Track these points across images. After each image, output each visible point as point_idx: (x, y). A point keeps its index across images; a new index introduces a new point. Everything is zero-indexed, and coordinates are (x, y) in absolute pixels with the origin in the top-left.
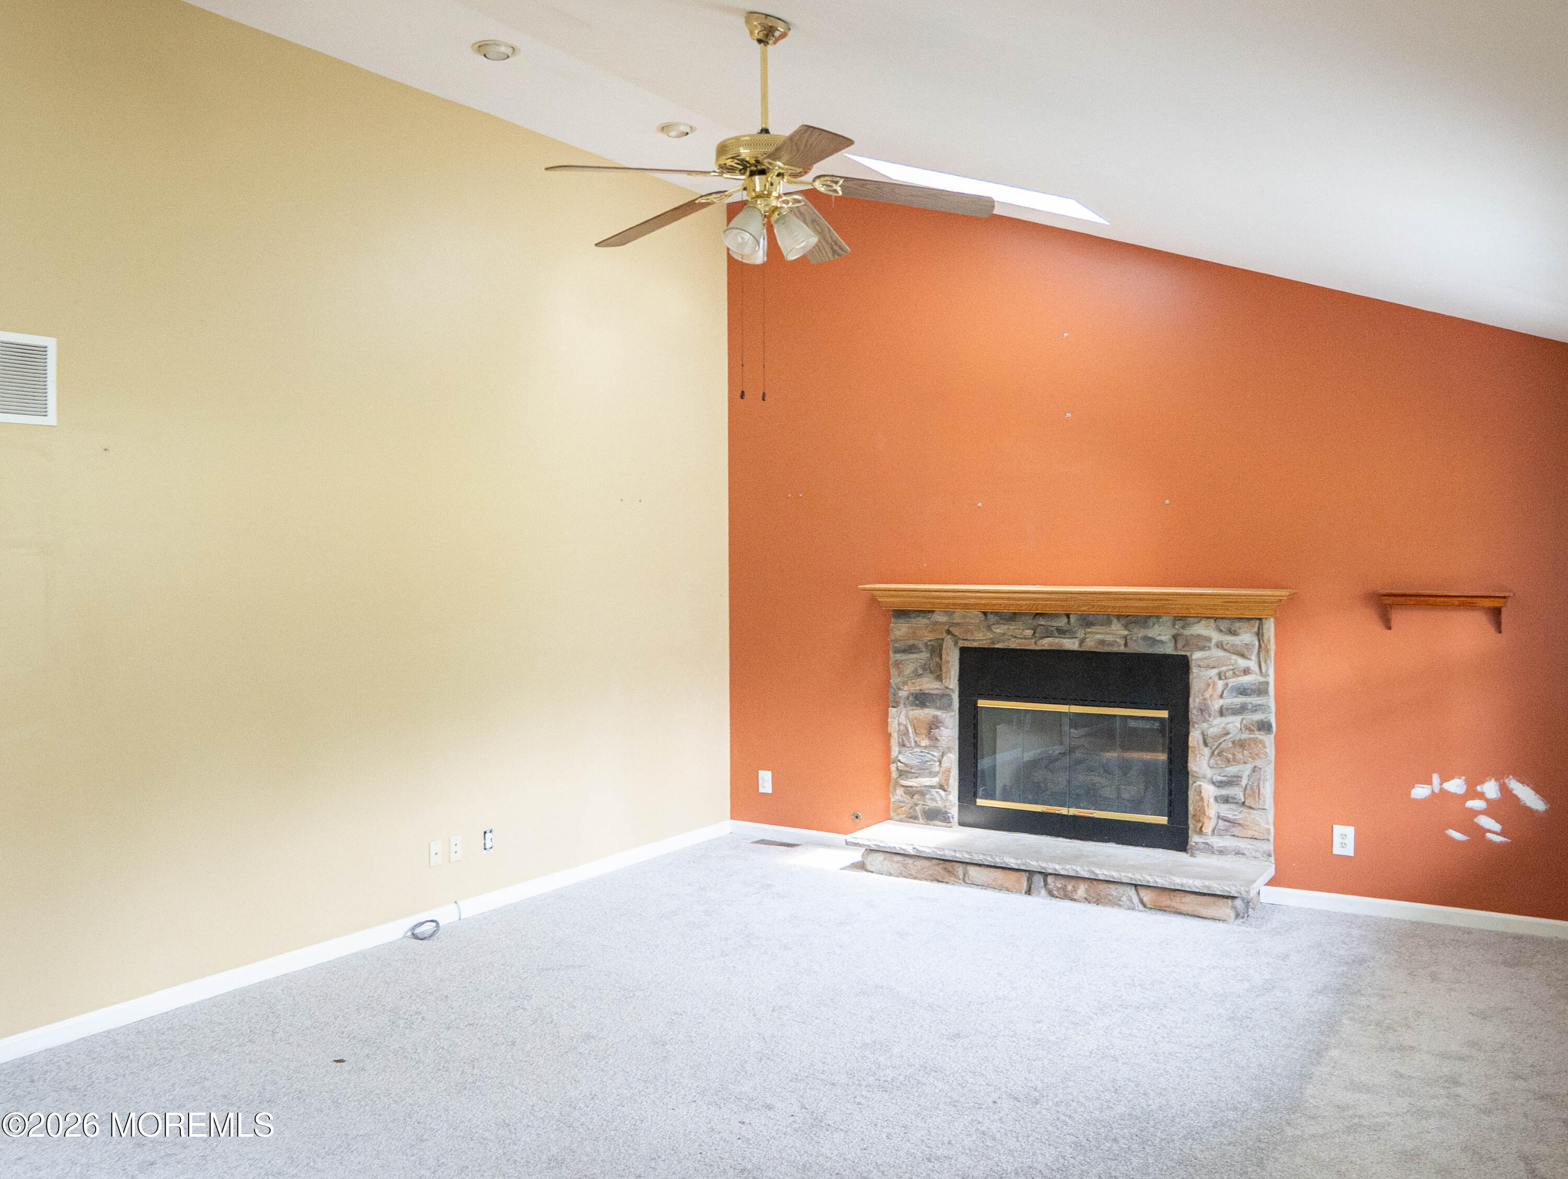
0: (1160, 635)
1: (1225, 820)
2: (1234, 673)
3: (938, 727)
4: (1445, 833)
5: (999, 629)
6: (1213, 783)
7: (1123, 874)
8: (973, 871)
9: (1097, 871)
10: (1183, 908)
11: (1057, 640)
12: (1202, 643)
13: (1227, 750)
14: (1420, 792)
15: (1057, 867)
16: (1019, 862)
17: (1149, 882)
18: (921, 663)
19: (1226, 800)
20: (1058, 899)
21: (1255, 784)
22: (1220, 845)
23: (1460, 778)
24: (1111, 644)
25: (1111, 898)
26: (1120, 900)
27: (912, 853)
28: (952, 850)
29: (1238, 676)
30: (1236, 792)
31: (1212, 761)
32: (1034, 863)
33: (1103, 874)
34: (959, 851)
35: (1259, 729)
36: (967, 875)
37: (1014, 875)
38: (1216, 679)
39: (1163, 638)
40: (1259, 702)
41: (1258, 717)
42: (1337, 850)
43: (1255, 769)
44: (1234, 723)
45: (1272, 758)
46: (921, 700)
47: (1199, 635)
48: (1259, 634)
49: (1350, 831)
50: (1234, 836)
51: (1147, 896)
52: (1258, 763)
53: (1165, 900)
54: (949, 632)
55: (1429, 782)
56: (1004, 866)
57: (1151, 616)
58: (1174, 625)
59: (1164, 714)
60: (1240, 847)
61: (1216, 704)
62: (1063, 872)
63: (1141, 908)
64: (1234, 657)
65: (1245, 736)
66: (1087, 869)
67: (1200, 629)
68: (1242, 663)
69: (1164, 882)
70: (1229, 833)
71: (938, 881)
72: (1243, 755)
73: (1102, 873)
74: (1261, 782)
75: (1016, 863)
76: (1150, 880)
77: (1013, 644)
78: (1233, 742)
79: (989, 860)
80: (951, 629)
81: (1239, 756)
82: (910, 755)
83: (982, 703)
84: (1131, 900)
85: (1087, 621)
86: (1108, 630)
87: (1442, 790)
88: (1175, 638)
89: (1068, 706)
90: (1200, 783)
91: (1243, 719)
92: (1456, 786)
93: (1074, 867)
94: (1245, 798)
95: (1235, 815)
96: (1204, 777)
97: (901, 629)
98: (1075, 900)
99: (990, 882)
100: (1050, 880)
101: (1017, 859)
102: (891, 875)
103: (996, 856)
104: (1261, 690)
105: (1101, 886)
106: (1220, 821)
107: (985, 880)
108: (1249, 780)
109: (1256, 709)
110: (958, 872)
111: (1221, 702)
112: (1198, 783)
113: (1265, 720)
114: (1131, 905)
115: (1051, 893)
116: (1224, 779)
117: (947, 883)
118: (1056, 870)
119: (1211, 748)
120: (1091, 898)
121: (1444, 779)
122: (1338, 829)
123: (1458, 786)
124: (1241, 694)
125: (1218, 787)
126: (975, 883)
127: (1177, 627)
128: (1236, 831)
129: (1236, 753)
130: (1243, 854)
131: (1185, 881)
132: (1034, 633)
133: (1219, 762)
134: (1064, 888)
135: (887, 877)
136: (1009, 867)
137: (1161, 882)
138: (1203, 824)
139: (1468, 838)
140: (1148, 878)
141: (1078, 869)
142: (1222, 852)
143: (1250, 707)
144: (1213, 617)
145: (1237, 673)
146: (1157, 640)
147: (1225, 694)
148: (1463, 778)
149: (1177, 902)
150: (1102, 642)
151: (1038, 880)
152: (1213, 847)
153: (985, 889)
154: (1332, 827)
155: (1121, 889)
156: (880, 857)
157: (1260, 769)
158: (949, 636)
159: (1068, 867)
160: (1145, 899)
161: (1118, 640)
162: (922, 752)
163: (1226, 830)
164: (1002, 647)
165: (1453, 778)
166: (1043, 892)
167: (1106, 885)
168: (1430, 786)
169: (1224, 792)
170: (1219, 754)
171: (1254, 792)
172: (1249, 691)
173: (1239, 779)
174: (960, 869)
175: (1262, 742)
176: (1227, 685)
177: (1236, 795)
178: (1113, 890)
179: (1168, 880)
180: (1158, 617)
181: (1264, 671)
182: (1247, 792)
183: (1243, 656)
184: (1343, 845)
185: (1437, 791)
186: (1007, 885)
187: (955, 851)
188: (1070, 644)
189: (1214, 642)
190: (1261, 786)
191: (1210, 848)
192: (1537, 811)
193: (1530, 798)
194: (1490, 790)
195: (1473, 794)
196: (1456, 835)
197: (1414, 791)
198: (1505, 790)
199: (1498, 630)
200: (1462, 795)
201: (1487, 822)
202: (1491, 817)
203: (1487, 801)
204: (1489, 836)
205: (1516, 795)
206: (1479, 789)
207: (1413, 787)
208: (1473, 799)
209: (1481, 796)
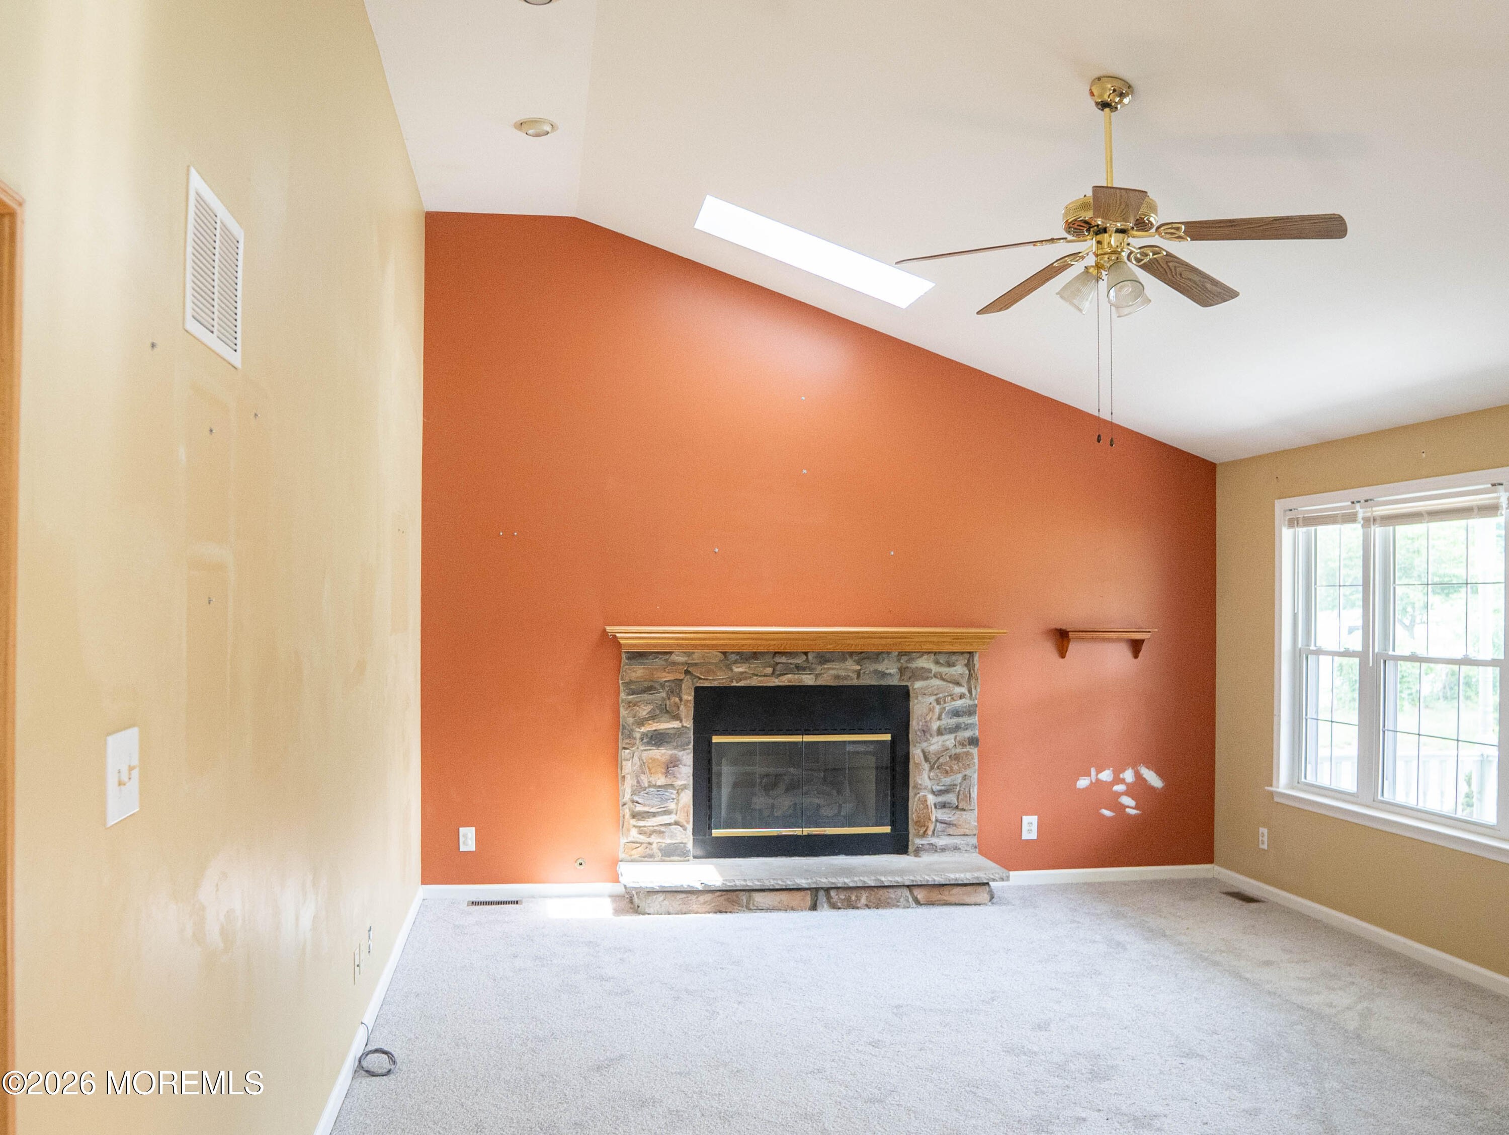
0: (887, 669)
1: (942, 823)
2: (953, 698)
3: (677, 766)
4: (1100, 813)
5: (738, 669)
6: (933, 792)
7: (906, 878)
8: (758, 898)
9: (883, 879)
10: (952, 899)
11: (796, 676)
12: (923, 674)
13: (945, 764)
14: (1083, 783)
15: (846, 880)
16: (810, 881)
17: (928, 881)
18: (657, 703)
19: (944, 806)
20: (842, 910)
21: (967, 790)
22: (940, 844)
23: (1109, 769)
24: (846, 678)
25: (889, 901)
26: (898, 902)
27: (700, 888)
28: (742, 880)
29: (955, 700)
30: (951, 798)
31: (932, 774)
32: (824, 880)
33: (888, 881)
34: (749, 880)
35: (970, 744)
36: (751, 902)
37: (799, 895)
38: (934, 704)
39: (892, 671)
40: (970, 722)
41: (968, 734)
42: (1025, 836)
43: (965, 778)
44: (949, 740)
45: (977, 767)
46: (658, 739)
47: (922, 668)
48: (969, 665)
49: (1034, 819)
50: (949, 835)
51: (920, 894)
52: (968, 772)
53: (935, 895)
54: (687, 672)
55: (1089, 775)
56: (795, 887)
57: (882, 652)
58: (899, 660)
59: (888, 737)
60: (957, 844)
61: (935, 726)
62: (851, 885)
63: (914, 905)
64: (951, 685)
65: (959, 750)
66: (873, 878)
67: (924, 663)
68: (958, 690)
69: (941, 879)
70: (945, 833)
71: (721, 912)
72: (958, 766)
73: (886, 880)
74: (971, 788)
75: (807, 883)
76: (928, 879)
77: (754, 682)
78: (950, 757)
79: (780, 884)
80: (689, 669)
81: (956, 767)
82: (645, 795)
83: (716, 739)
84: (908, 901)
85: (824, 658)
86: (843, 665)
87: (1097, 780)
88: (902, 671)
89: (801, 736)
90: (923, 794)
91: (956, 737)
92: (1106, 776)
93: (862, 878)
94: (958, 802)
95: (950, 818)
96: (925, 789)
97: (637, 672)
98: (858, 908)
99: (776, 904)
100: (833, 893)
101: (808, 879)
102: (669, 914)
103: (787, 879)
104: (970, 712)
105: (881, 892)
106: (938, 824)
107: (770, 903)
108: (960, 787)
109: (967, 727)
110: (742, 900)
111: (938, 723)
112: (922, 794)
113: (974, 736)
114: (907, 905)
115: (834, 906)
116: (943, 788)
117: (731, 912)
118: (845, 883)
119: (930, 763)
120: (871, 904)
121: (1099, 771)
122: (1026, 819)
123: (1109, 775)
124: (956, 716)
125: (936, 796)
126: (760, 908)
127: (902, 661)
128: (951, 830)
129: (953, 766)
130: (960, 849)
131: (957, 876)
132: (774, 670)
133: (939, 774)
134: (848, 899)
135: (667, 916)
136: (800, 887)
137: (939, 879)
138: (928, 827)
139: (1114, 814)
140: (927, 877)
141: (866, 879)
142: (943, 850)
143: (963, 726)
144: (932, 652)
145: (955, 698)
146: (886, 674)
147: (943, 717)
148: (1111, 769)
149: (946, 896)
150: (837, 677)
151: (822, 895)
152: (936, 847)
153: (771, 912)
154: (1022, 818)
155: (899, 892)
156: (661, 897)
157: (971, 777)
158: (688, 676)
159: (856, 879)
160: (919, 897)
161: (851, 674)
162: (658, 791)
163: (943, 831)
164: (743, 685)
165: (1104, 770)
166: (825, 906)
167: (885, 890)
168: (1089, 778)
169: (941, 799)
170: (938, 767)
171: (966, 796)
172: (961, 713)
173: (955, 787)
174: (744, 897)
175: (971, 754)
176: (944, 708)
177: (951, 800)
178: (892, 894)
179: (943, 877)
180: (888, 653)
181: (973, 696)
182: (960, 797)
183: (958, 684)
184: (1030, 831)
185: (1094, 781)
186: (794, 904)
187: (745, 880)
188: (808, 680)
189: (933, 672)
190: (971, 790)
191: (934, 847)
192: (1158, 788)
193: (1153, 779)
194: (1129, 776)
195: (1118, 780)
196: (1107, 813)
197: (1078, 783)
198: (1138, 775)
199: (1136, 656)
200: (1110, 782)
201: (1126, 801)
202: (1129, 796)
203: (1127, 784)
204: (1128, 810)
205: (1145, 779)
206: (1121, 776)
207: (1078, 780)
208: (1118, 784)
209: (1123, 781)
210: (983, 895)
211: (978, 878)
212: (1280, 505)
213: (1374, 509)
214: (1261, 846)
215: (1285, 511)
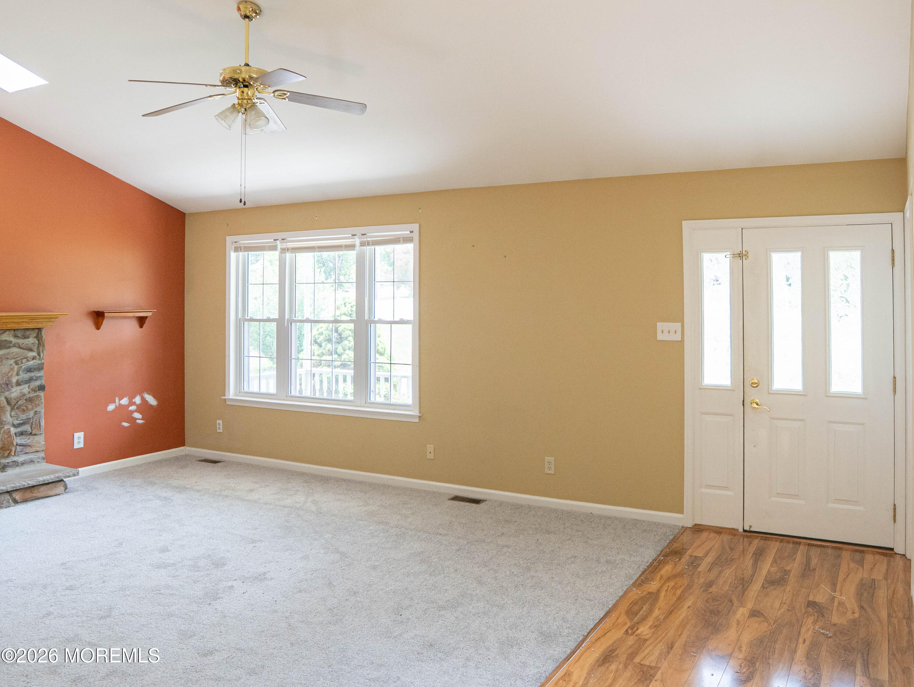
1: (21, 446)
2: (27, 360)
4: (121, 425)
6: (14, 426)
7: (8, 486)
10: (40, 495)
12: (7, 345)
13: (22, 405)
14: (111, 407)
19: (22, 434)
21: (37, 421)
22: (21, 460)
23: (126, 397)
26: (4, 503)
29: (29, 361)
30: (27, 428)
31: (14, 414)
35: (39, 390)
38: (14, 365)
40: (38, 375)
41: (37, 383)
42: (76, 446)
43: (36, 413)
44: (25, 389)
45: (43, 405)
47: (5, 340)
48: (38, 337)
49: (81, 435)
50: (26, 453)
51: (17, 496)
52: (38, 409)
53: (29, 494)
55: (115, 402)
60: (31, 458)
61: (15, 381)
63: (13, 504)
64: (26, 351)
65: (32, 395)
67: (5, 337)
68: (31, 354)
69: (33, 483)
70: (23, 452)
72: (32, 405)
74: (40, 418)
78: (26, 400)
81: (29, 407)
84: (9, 502)
87: (120, 404)
90: (7, 428)
91: (30, 386)
92: (125, 401)
94: (32, 430)
95: (28, 441)
96: (10, 424)
104: (39, 368)
106: (18, 447)
108: (33, 420)
109: (37, 379)
111: (17, 379)
113: (42, 384)
114: (9, 505)
116: (21, 422)
119: (12, 407)
121: (120, 399)
122: (76, 435)
123: (126, 401)
124: (29, 372)
125: (16, 428)
128: (29, 450)
130: (34, 461)
131: (44, 478)
133: (18, 413)
137: (31, 483)
138: (11, 450)
139: (130, 424)
140: (24, 483)
142: (22, 464)
143: (34, 378)
144: (12, 330)
147: (20, 373)
148: (128, 397)
149: (37, 492)
152: (18, 463)
154: (73, 434)
155: (5, 496)
157: (40, 412)
160: (16, 498)
165: (123, 398)
168: (115, 404)
169: (19, 429)
170: (17, 408)
171: (37, 425)
172: (33, 370)
173: (29, 420)
175: (40, 397)
176: (21, 367)
177: (27, 430)
179: (34, 481)
181: (41, 357)
182: (33, 427)
183: (30, 350)
184: (79, 442)
185: (117, 405)
189: (13, 343)
190: (40, 420)
191: (16, 463)
192: (154, 406)
193: (152, 401)
194: (138, 400)
195: (131, 403)
196: (125, 424)
197: (108, 408)
198: (143, 399)
199: (141, 326)
200: (127, 405)
201: (137, 415)
202: (138, 412)
203: (136, 405)
204: (138, 421)
205: (147, 401)
206: (134, 400)
207: (108, 406)
208: (131, 406)
209: (134, 404)
210: (60, 488)
211: (58, 477)
212: (229, 239)
213: (288, 244)
214: (218, 431)
215: (232, 243)
